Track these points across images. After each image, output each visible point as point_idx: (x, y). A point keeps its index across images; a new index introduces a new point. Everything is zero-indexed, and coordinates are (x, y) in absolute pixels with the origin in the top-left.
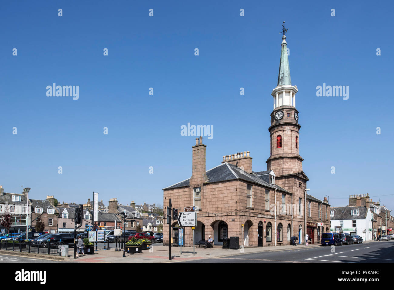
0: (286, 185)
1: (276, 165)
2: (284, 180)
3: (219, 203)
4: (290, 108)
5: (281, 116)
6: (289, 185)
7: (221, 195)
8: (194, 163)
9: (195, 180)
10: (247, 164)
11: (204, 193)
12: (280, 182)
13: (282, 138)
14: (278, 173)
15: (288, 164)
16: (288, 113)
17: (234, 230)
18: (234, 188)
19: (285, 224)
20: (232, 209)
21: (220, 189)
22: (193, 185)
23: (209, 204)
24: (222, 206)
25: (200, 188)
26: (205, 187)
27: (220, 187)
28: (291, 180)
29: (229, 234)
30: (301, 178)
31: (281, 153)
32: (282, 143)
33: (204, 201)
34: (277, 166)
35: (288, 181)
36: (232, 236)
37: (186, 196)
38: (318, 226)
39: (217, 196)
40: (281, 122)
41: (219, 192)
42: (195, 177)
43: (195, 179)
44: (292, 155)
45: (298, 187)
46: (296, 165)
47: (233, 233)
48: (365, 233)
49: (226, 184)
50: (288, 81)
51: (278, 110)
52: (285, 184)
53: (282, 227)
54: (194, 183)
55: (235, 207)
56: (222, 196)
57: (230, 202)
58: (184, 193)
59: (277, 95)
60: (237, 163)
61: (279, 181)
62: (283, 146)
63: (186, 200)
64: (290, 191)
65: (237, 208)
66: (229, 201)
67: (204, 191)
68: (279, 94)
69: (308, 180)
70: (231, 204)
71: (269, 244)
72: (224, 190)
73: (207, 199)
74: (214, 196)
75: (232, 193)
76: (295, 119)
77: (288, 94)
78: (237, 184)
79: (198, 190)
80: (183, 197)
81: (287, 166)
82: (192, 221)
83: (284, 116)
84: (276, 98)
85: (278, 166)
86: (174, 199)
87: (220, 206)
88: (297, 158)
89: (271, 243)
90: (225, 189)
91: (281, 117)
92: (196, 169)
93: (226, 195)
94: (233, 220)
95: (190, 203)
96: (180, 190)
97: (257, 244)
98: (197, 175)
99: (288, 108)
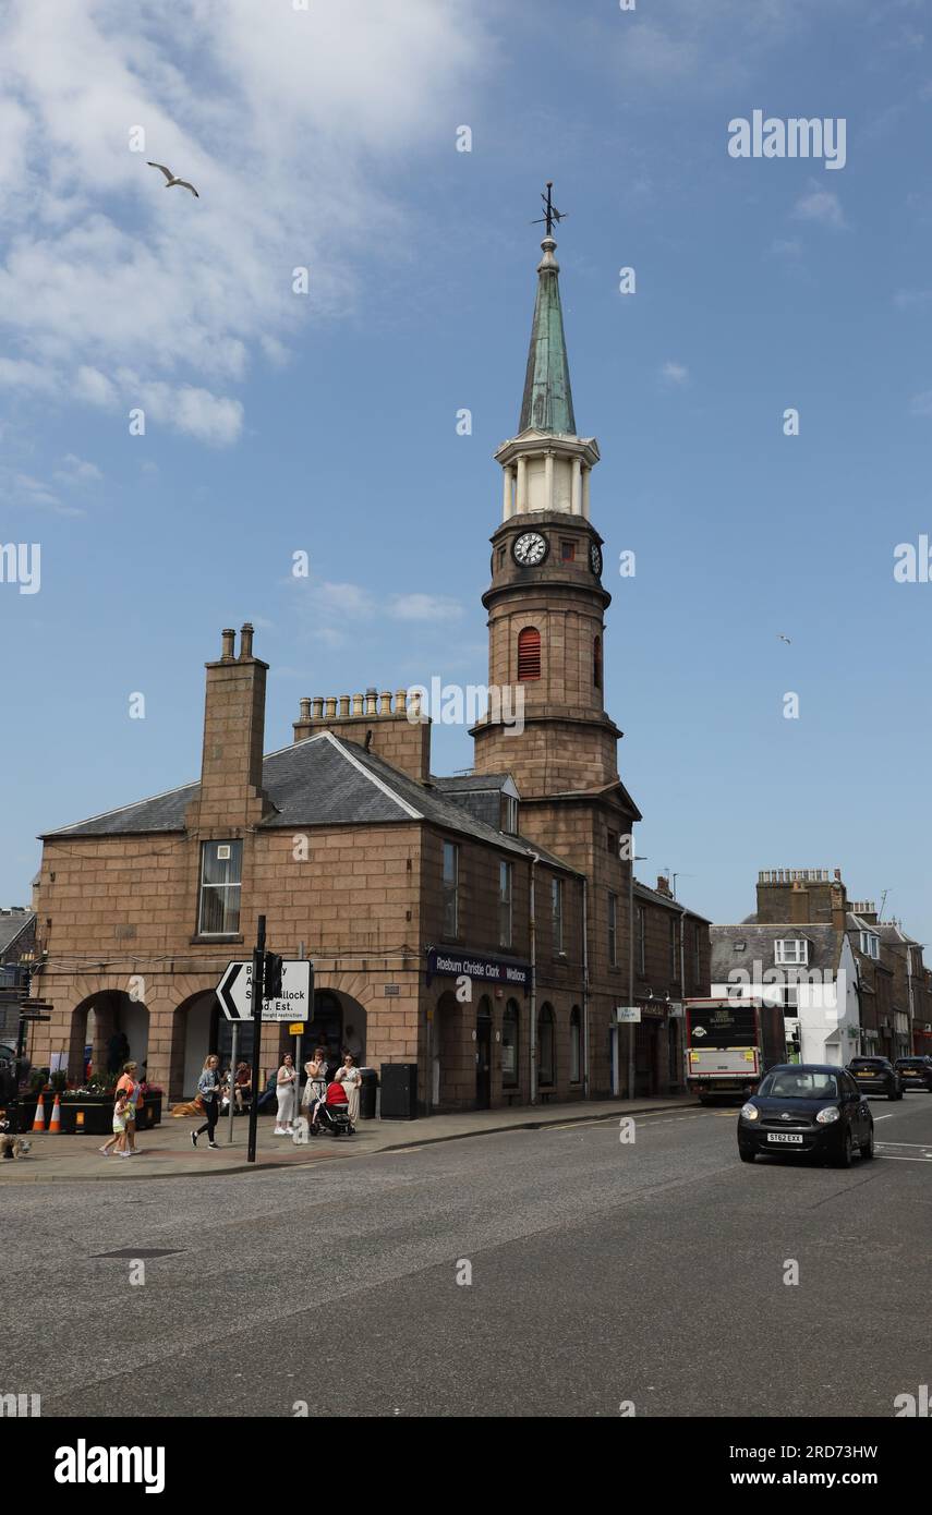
0: (560, 840)
1: (516, 751)
2: (549, 815)
3: (330, 913)
4: (572, 524)
5: (539, 553)
6: (572, 840)
7: (340, 884)
8: (213, 734)
9: (216, 810)
10: (410, 743)
11: (259, 872)
12: (535, 825)
13: (543, 641)
14: (525, 786)
15: (565, 749)
16: (564, 544)
17: (397, 1034)
18: (398, 857)
19: (562, 1006)
20: (389, 942)
21: (333, 856)
22: (202, 828)
23: (278, 917)
24: (343, 928)
25: (234, 841)
26: (260, 843)
27: (335, 848)
28: (580, 819)
29: (370, 1051)
30: (614, 811)
31: (536, 701)
32: (543, 664)
33: (255, 904)
34: (520, 755)
35: (566, 821)
36: (385, 1060)
37: (164, 876)
38: (673, 1015)
39: (317, 884)
40: (538, 579)
41: (330, 870)
42: (215, 794)
43: (216, 804)
44: (581, 716)
45: (605, 850)
46: (599, 757)
47: (392, 1050)
48: (837, 1045)
49: (362, 839)
50: (564, 417)
51: (524, 526)
52: (555, 832)
53: (552, 1023)
54: (207, 820)
55: (404, 935)
56: (342, 887)
57: (378, 912)
58: (153, 861)
59: (521, 465)
60: (368, 738)
61: (531, 817)
62: (544, 673)
63: (162, 891)
64: (576, 866)
65: (409, 942)
66: (374, 908)
67: (259, 860)
68: (529, 460)
69: (638, 817)
70: (383, 923)
71: (511, 1096)
72: (353, 861)
73: (272, 896)
74: (305, 885)
75: (390, 877)
76: (593, 572)
77: (563, 469)
78: (415, 842)
79: (224, 852)
80: (150, 876)
81: (562, 758)
82: (293, 1002)
83: (551, 555)
84: (515, 476)
85: (526, 754)
86: (100, 887)
87: (330, 927)
88: (600, 726)
89: (517, 1091)
90: (360, 858)
91: (538, 556)
92: (219, 762)
93: (360, 883)
94: (392, 992)
95: (185, 909)
96: (133, 848)
97: (472, 1093)
98: (225, 786)
99: (564, 522)
